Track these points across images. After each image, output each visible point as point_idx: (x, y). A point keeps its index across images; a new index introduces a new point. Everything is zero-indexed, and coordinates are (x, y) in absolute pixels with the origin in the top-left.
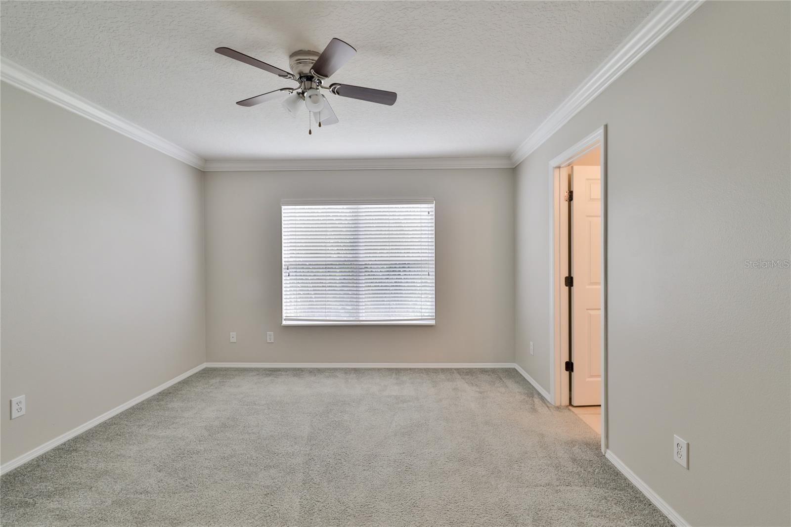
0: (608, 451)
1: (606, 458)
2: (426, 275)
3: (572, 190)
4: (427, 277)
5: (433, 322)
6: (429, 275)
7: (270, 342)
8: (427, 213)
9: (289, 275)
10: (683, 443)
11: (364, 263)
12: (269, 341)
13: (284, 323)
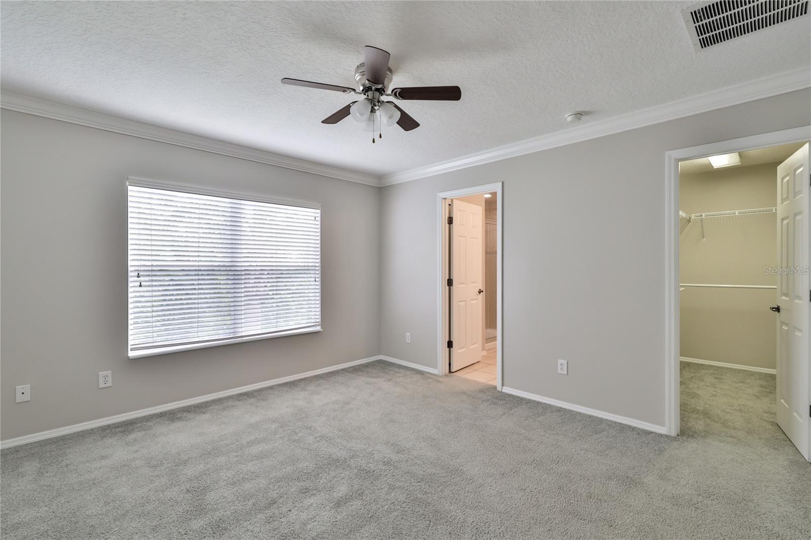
0: (504, 388)
1: (503, 393)
2: (313, 281)
3: (451, 216)
4: (314, 283)
5: (318, 328)
6: (315, 281)
7: (105, 386)
8: (313, 218)
9: (140, 286)
10: (565, 362)
11: (243, 269)
12: (102, 385)
13: (131, 354)
